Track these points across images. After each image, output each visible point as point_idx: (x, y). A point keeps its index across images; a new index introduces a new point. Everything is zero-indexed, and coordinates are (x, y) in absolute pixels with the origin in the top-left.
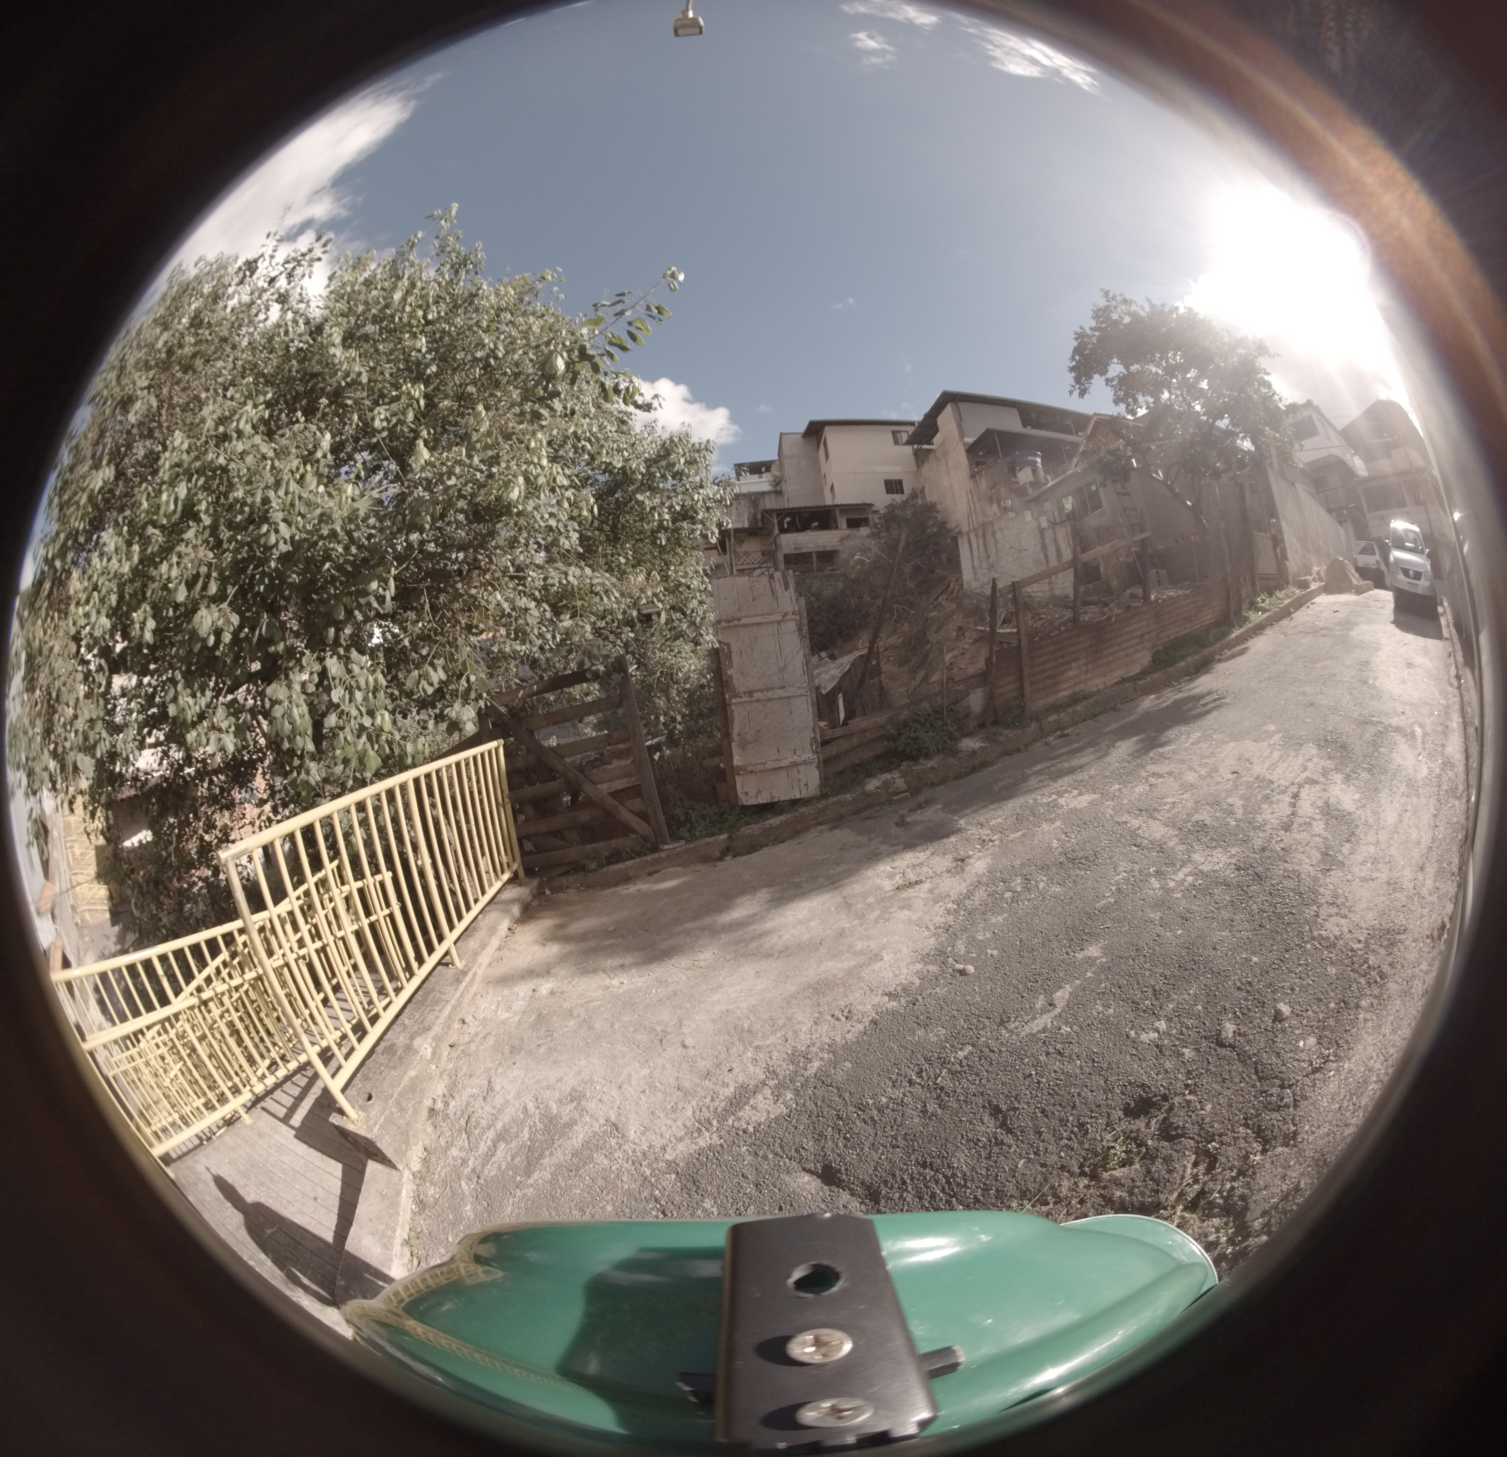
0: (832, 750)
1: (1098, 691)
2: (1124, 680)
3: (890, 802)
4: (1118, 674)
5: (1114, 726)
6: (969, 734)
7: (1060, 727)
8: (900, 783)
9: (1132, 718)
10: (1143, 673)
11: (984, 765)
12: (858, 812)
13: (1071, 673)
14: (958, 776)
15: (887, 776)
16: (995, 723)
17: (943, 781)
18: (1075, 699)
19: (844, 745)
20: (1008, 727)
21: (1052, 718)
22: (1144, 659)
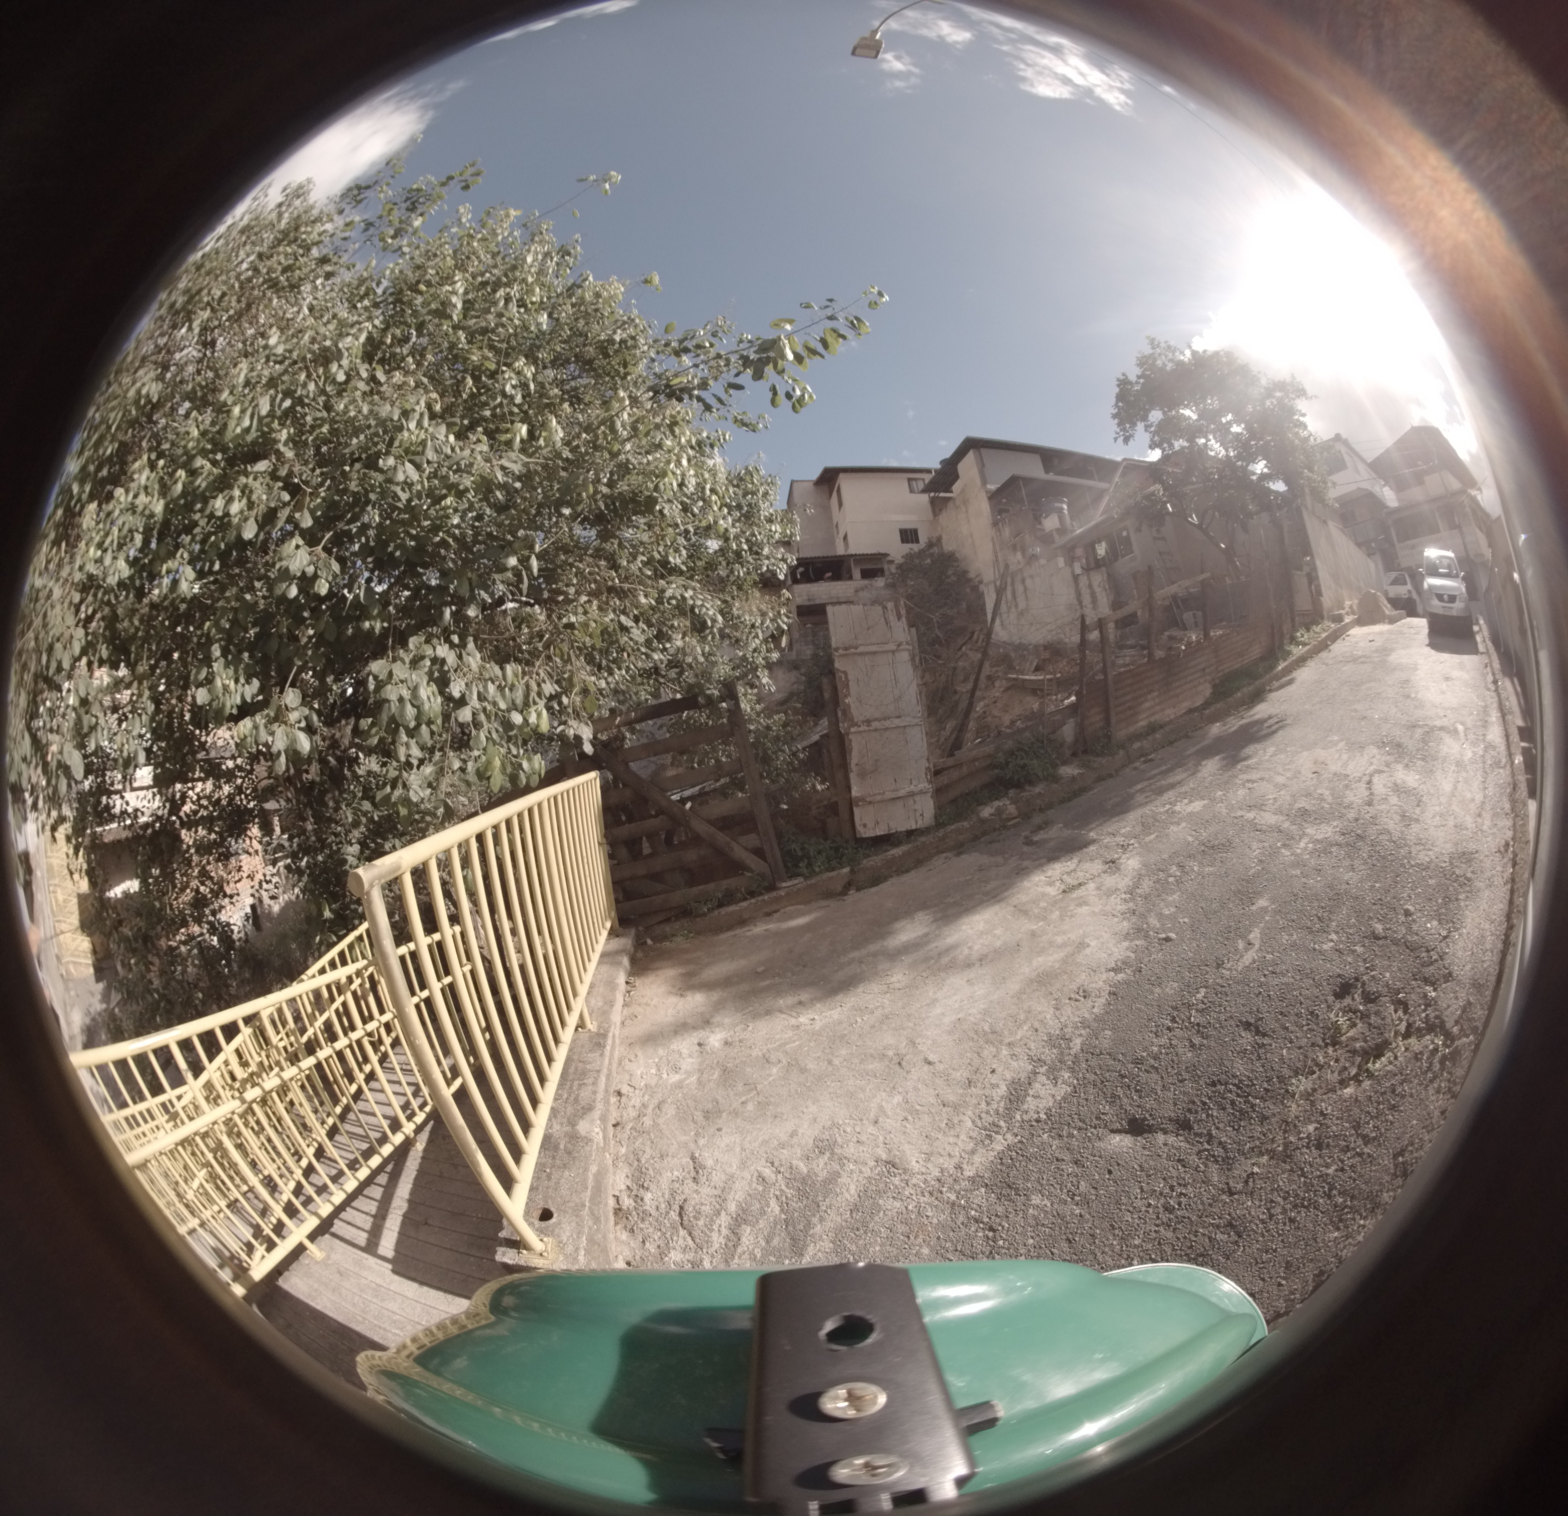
0: (944, 779)
1: (1171, 722)
2: (1191, 711)
3: (1005, 827)
4: (1186, 705)
5: (1192, 750)
6: (1065, 763)
7: (1143, 754)
8: (1012, 809)
9: (1206, 742)
10: (1207, 704)
11: (1083, 790)
12: (976, 838)
13: (1147, 705)
14: (1062, 801)
15: (997, 804)
16: (1085, 752)
17: (1050, 806)
18: (1152, 729)
19: (955, 775)
20: (1098, 755)
21: (1137, 745)
22: (1206, 691)
